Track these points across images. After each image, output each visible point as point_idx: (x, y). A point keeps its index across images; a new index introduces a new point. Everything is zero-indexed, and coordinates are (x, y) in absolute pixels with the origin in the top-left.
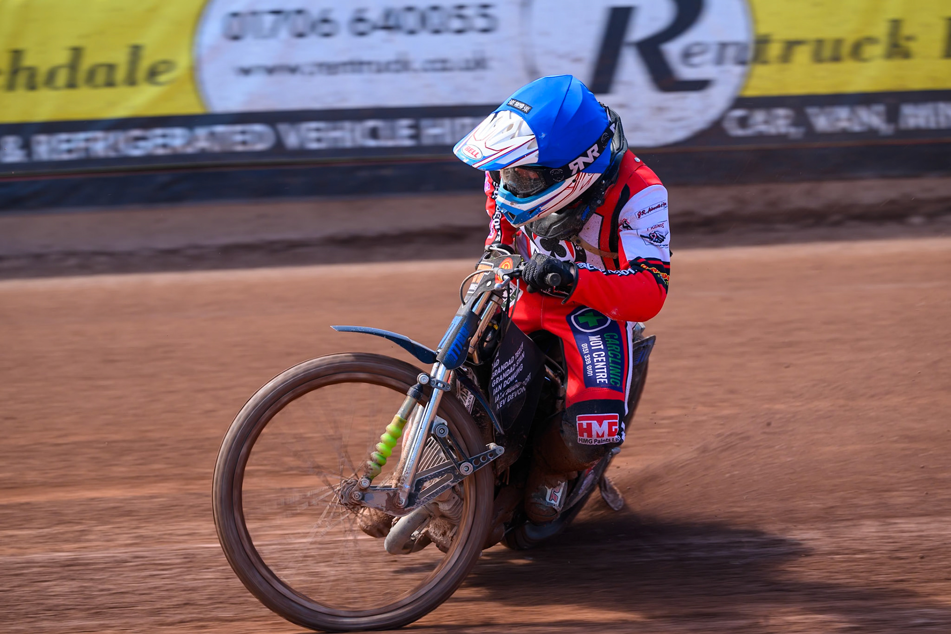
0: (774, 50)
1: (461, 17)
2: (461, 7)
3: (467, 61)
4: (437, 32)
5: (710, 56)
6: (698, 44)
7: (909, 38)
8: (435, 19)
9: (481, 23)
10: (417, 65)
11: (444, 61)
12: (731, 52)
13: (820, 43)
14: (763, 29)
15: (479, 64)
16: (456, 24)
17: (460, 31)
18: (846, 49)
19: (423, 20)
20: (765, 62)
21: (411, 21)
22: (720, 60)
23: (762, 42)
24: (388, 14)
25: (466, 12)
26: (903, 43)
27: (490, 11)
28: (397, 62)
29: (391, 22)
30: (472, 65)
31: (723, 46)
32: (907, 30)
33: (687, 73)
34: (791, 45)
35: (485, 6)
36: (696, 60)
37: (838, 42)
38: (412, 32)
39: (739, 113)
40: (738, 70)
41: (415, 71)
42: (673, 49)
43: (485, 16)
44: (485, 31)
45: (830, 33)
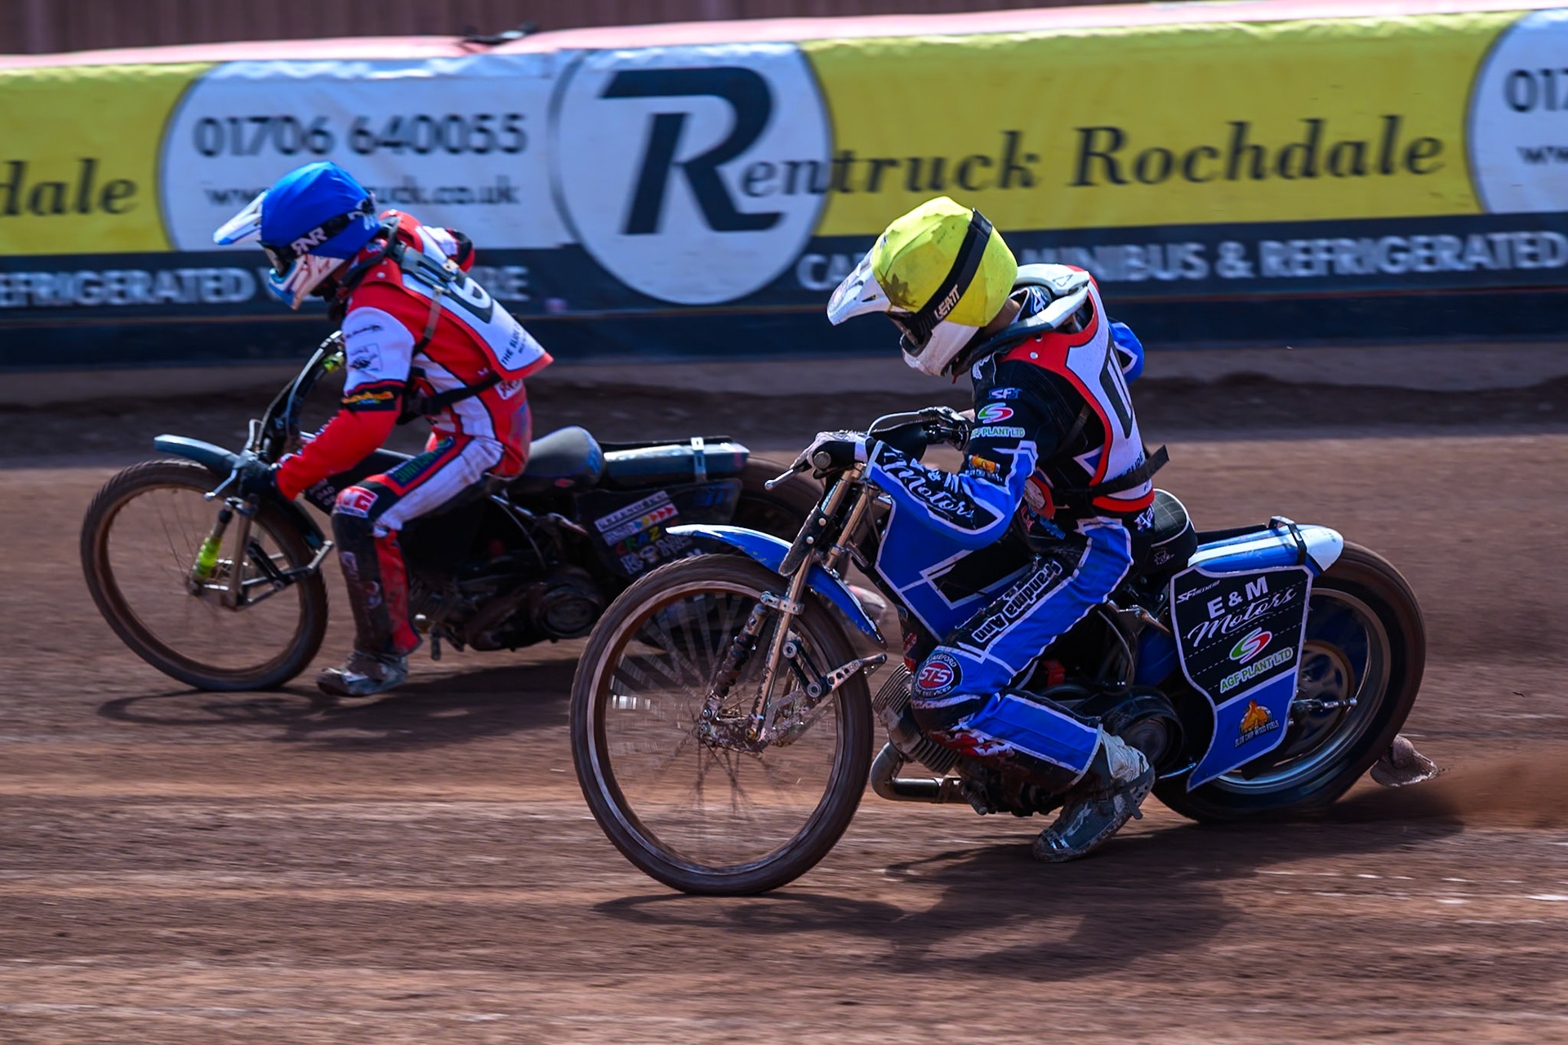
0: (859, 173)
1: (482, 130)
2: (485, 117)
3: (490, 190)
4: (454, 151)
5: (778, 181)
6: (764, 164)
7: (1031, 158)
8: (454, 135)
9: (508, 139)
10: (428, 195)
11: (462, 190)
12: (803, 175)
13: (916, 163)
14: (844, 145)
15: (504, 195)
16: (478, 140)
17: (481, 151)
18: (949, 173)
19: (439, 134)
20: (845, 190)
21: (423, 135)
22: (790, 189)
23: (844, 161)
24: (395, 125)
25: (487, 124)
26: (1022, 163)
27: (517, 124)
28: (405, 189)
29: (397, 138)
30: (495, 196)
31: (794, 166)
32: (1026, 146)
33: (748, 205)
34: (879, 166)
35: (514, 117)
36: (759, 187)
37: (938, 164)
38: (422, 151)
39: (815, 259)
40: (813, 200)
41: (426, 202)
42: (732, 173)
43: (512, 130)
44: (510, 150)
45: (927, 152)
